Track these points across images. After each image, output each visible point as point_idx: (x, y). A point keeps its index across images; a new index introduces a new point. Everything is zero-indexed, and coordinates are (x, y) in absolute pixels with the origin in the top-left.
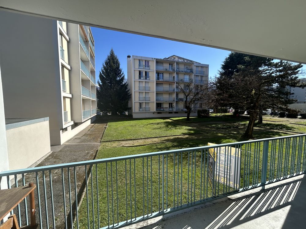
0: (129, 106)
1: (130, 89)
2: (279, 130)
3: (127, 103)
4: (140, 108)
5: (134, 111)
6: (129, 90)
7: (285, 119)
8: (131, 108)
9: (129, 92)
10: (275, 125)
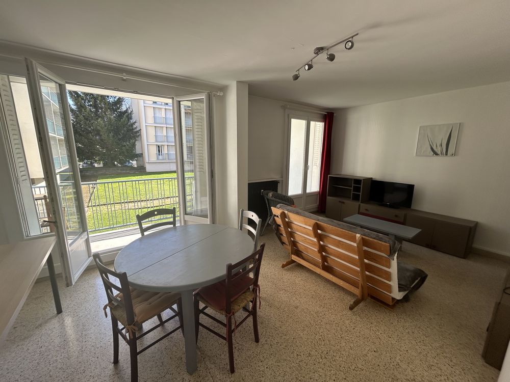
0: (138, 151)
1: (138, 120)
3: (134, 145)
4: (159, 155)
5: (147, 160)
6: (135, 122)
8: (142, 154)
9: (134, 126)
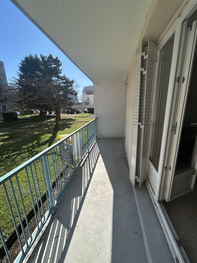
2: (70, 122)
7: (70, 115)
10: (67, 119)
